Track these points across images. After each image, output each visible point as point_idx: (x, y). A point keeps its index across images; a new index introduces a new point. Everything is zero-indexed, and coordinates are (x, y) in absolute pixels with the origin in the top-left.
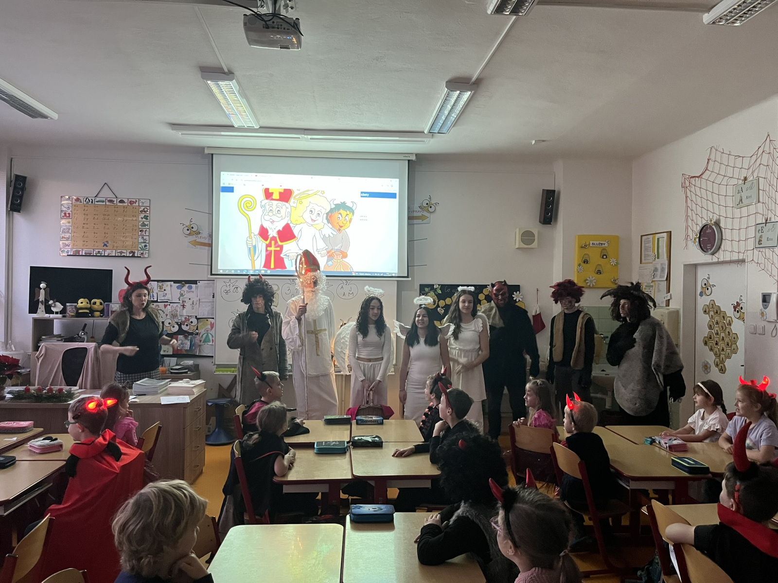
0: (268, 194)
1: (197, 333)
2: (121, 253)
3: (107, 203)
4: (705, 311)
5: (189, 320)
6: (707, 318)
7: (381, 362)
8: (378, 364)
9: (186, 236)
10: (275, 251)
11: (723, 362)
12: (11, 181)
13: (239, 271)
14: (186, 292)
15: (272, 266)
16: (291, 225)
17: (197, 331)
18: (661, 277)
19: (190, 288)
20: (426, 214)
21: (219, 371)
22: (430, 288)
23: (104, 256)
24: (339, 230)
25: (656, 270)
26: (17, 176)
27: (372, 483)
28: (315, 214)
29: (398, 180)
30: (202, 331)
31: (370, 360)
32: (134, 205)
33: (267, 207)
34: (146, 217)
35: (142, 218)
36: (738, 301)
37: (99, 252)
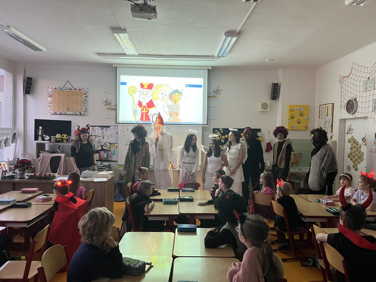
0: (142, 86)
1: (110, 150)
2: (75, 113)
3: (69, 90)
4: (349, 142)
5: (106, 144)
6: (350, 145)
8: (193, 165)
9: (105, 105)
10: (145, 112)
11: (356, 165)
12: (25, 80)
13: (129, 122)
14: (104, 131)
15: (144, 119)
16: (153, 100)
18: (329, 125)
19: (107, 129)
20: (216, 95)
21: (120, 168)
22: (218, 130)
23: (68, 114)
24: (175, 103)
25: (326, 122)
26: (28, 78)
27: (188, 216)
28: (164, 95)
29: (203, 79)
30: (112, 149)
31: (189, 163)
32: (81, 91)
33: (142, 92)
34: (86, 97)
35: (84, 97)
36: (364, 136)
37: (65, 113)
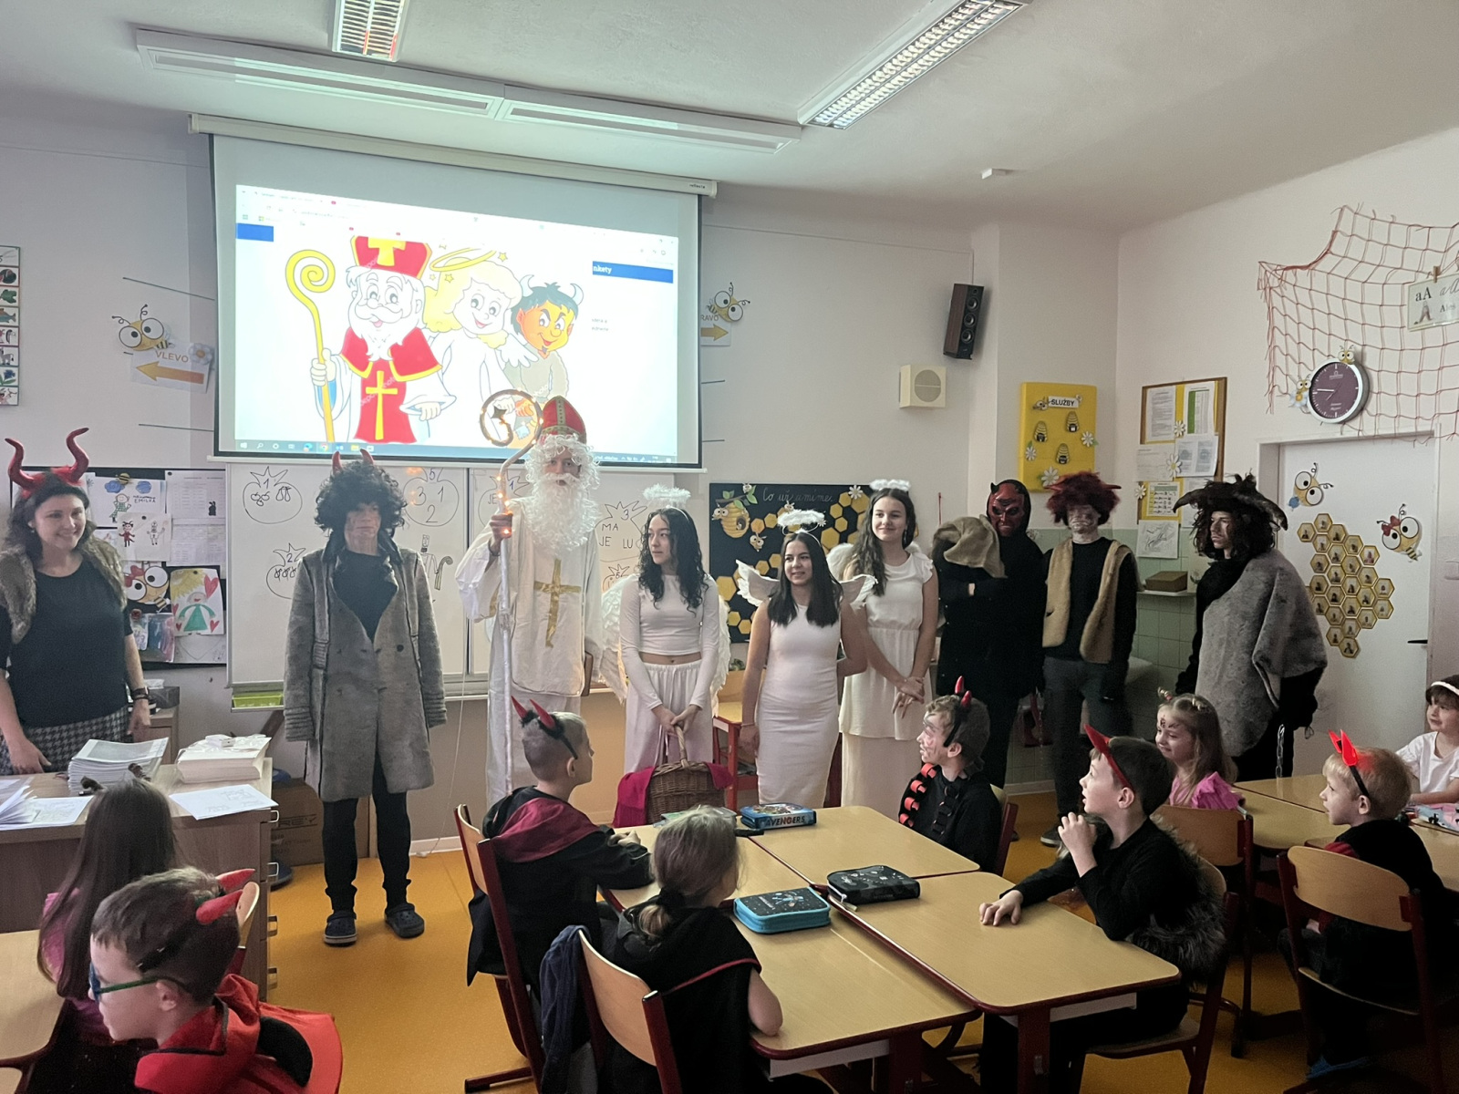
0: (366, 254)
1: (169, 606)
4: (1306, 536)
5: (144, 573)
6: (1309, 550)
7: (696, 662)
8: (692, 668)
9: (128, 350)
10: (386, 397)
11: (1351, 634)
13: (291, 446)
14: (132, 501)
15: (379, 434)
16: (426, 334)
17: (168, 601)
18: (1200, 469)
19: (145, 488)
21: (242, 702)
22: (733, 492)
24: (544, 351)
25: (1185, 455)
28: (486, 309)
29: (676, 240)
30: (180, 600)
31: (671, 660)
33: (364, 285)
34: (9, 296)
